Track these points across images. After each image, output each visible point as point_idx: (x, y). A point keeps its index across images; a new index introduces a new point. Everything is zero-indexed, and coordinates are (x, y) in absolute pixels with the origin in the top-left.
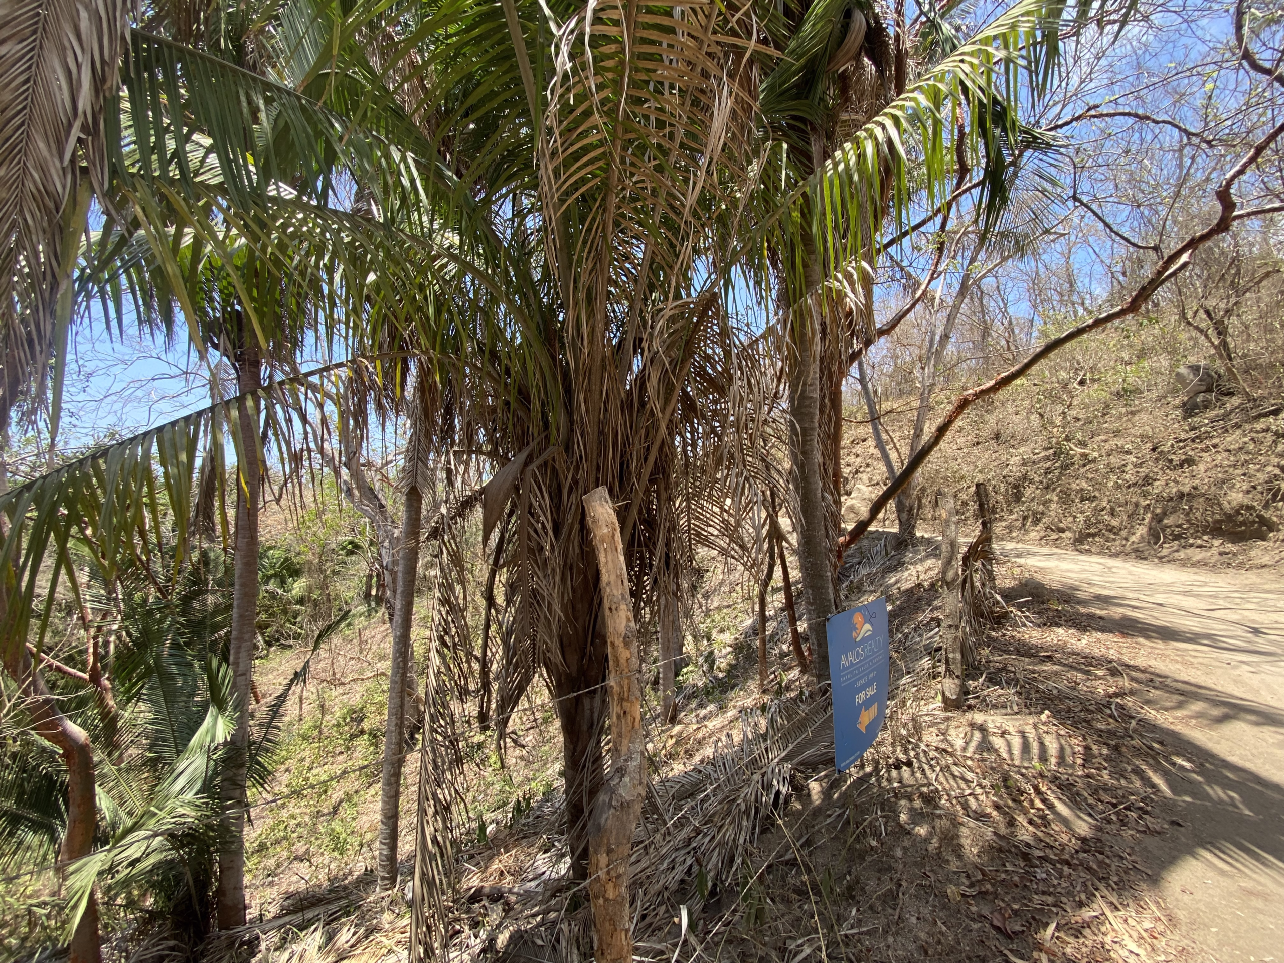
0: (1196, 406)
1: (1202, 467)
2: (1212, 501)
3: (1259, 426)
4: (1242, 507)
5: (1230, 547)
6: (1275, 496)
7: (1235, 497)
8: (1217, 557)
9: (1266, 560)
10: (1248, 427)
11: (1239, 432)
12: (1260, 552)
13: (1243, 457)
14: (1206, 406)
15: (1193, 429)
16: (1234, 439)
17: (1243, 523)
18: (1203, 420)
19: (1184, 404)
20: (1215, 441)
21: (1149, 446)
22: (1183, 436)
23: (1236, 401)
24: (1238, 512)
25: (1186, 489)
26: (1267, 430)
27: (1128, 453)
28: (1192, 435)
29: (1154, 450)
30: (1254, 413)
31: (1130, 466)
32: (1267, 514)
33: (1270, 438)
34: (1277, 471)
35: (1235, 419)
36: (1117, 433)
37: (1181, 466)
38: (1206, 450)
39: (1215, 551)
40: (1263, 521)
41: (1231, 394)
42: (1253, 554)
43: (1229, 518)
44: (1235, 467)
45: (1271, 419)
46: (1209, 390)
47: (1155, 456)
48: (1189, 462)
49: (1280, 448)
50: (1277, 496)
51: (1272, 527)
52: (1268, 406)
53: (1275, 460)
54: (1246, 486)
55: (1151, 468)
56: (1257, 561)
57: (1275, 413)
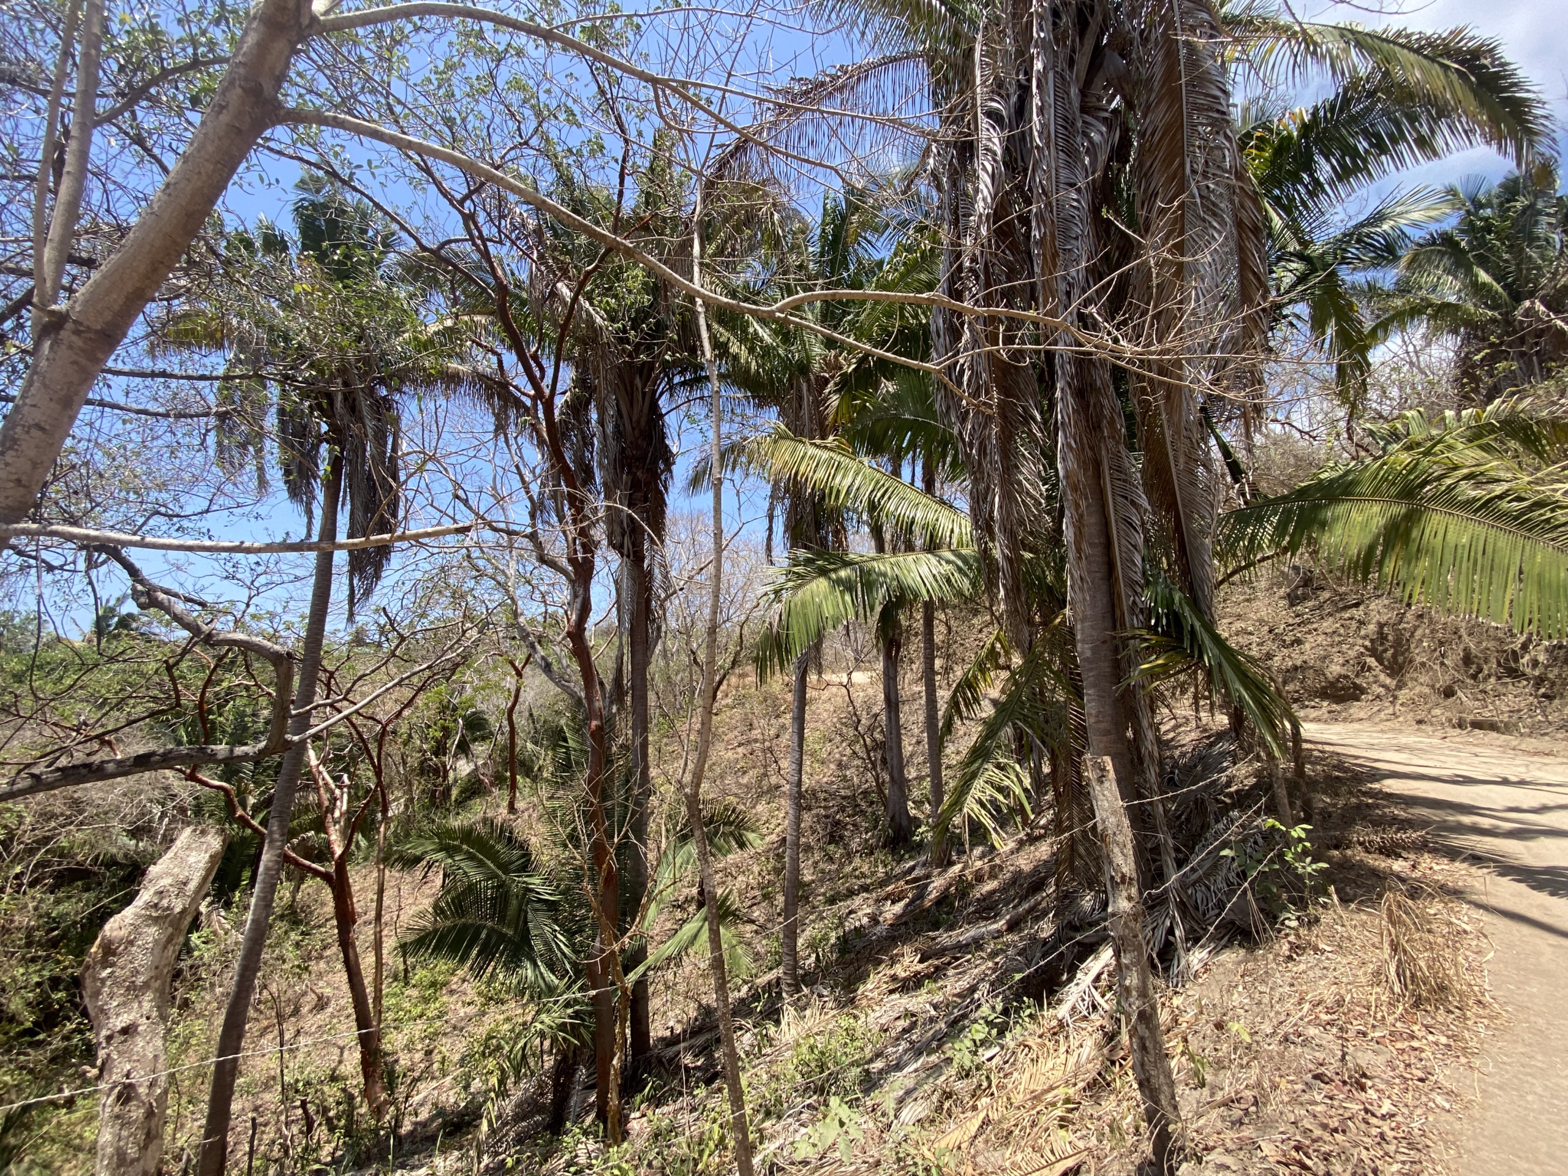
0: (1297, 597)
1: (1307, 646)
2: (1319, 672)
3: (1347, 615)
4: (1340, 676)
5: (1335, 707)
6: (1363, 668)
7: (1335, 669)
8: (1326, 716)
9: (1362, 715)
10: (1338, 615)
11: (1331, 619)
12: (1356, 709)
13: (1337, 639)
14: (1305, 598)
15: (1298, 616)
16: (1328, 625)
17: (1343, 688)
18: (1304, 608)
19: (1289, 595)
20: (1315, 626)
21: (1266, 628)
22: (1291, 621)
23: (1326, 595)
24: (1338, 680)
25: (1299, 663)
26: (1351, 619)
27: (1251, 634)
28: (1297, 620)
29: (1270, 632)
30: (1341, 605)
31: (1254, 646)
32: (1358, 681)
33: (1354, 625)
34: (1363, 650)
35: (1328, 608)
36: (1239, 617)
37: (1292, 645)
38: (1309, 632)
39: (1324, 710)
40: (1357, 687)
41: (1323, 589)
42: (1352, 711)
43: (1332, 684)
44: (1332, 646)
45: (1354, 611)
46: (1305, 585)
47: (1272, 636)
48: (1298, 642)
49: (1363, 632)
50: (1364, 668)
51: (1363, 691)
52: (1352, 599)
53: (1360, 642)
54: (1341, 661)
55: (1270, 646)
56: (1355, 716)
57: (1357, 605)
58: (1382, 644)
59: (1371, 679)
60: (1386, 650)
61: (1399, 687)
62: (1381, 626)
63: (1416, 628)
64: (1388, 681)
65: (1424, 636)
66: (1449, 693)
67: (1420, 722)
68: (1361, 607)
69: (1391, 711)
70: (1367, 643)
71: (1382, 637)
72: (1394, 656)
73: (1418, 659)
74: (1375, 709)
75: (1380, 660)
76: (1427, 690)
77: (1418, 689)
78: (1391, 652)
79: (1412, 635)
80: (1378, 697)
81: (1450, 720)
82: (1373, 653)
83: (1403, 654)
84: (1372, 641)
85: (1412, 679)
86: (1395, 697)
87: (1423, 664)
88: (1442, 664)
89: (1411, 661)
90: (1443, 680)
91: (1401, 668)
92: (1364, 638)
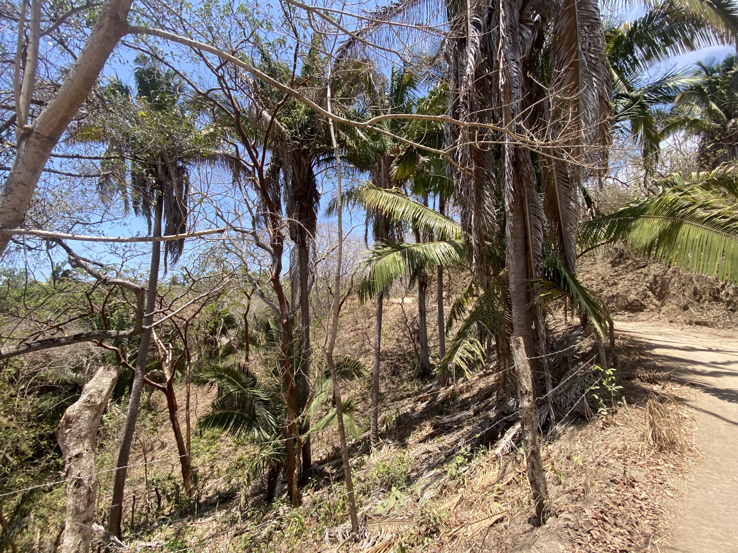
0: (616, 263)
1: (620, 286)
2: (625, 298)
3: (639, 271)
4: (634, 300)
5: (631, 314)
6: (645, 296)
7: (632, 297)
8: (627, 318)
9: (644, 318)
10: (635, 271)
11: (632, 273)
12: (641, 316)
13: (634, 283)
14: (620, 263)
15: (616, 271)
16: (630, 276)
17: (635, 306)
18: (619, 268)
19: (612, 262)
20: (624, 276)
21: (600, 277)
22: (612, 274)
23: (630, 262)
24: (633, 302)
25: (615, 294)
26: (641, 273)
27: (593, 280)
28: (616, 274)
29: (602, 279)
30: (637, 267)
31: (594, 286)
32: (643, 303)
33: (642, 276)
34: (646, 288)
35: (630, 268)
36: (588, 272)
37: (612, 285)
38: (621, 279)
39: (626, 316)
40: (642, 305)
41: (629, 259)
42: (639, 316)
43: (630, 304)
44: (631, 286)
45: (643, 269)
46: (620, 257)
47: (603, 281)
48: (615, 284)
49: (646, 279)
50: (646, 296)
51: (645, 307)
52: (642, 264)
53: (645, 284)
54: (635, 293)
55: (602, 286)
56: (641, 319)
57: (644, 267)
58: (655, 285)
59: (649, 302)
60: (657, 288)
61: (662, 305)
62: (655, 276)
63: (672, 278)
64: (657, 302)
65: (675, 281)
66: (685, 308)
67: (671, 322)
68: (646, 268)
69: (658, 316)
70: (648, 285)
71: (656, 282)
72: (661, 291)
73: (672, 292)
74: (650, 315)
75: (654, 293)
76: (675, 307)
77: (671, 307)
78: (659, 288)
79: (670, 281)
80: (652, 310)
81: (685, 321)
82: (651, 289)
83: (665, 290)
84: (651, 284)
85: (668, 302)
86: (660, 310)
87: (674, 295)
88: (683, 294)
89: (668, 293)
90: (683, 302)
91: (664, 297)
92: (647, 282)
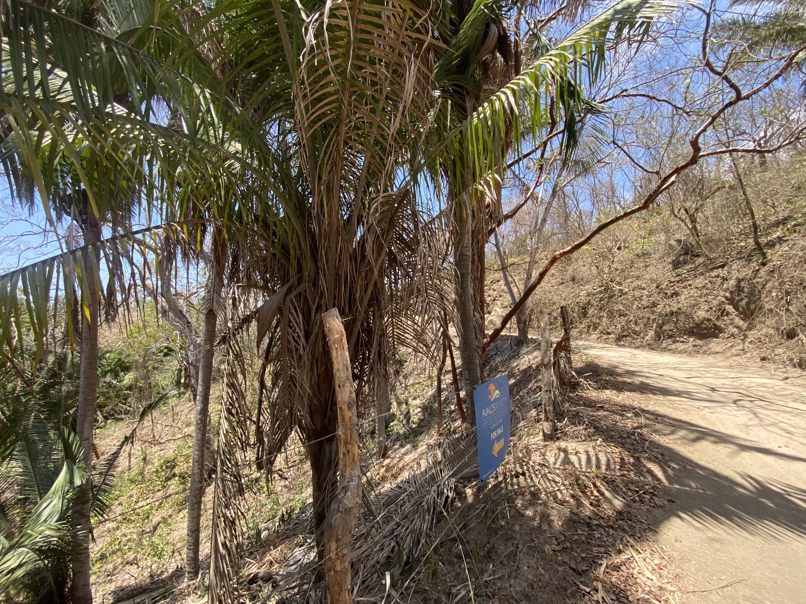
0: (679, 263)
1: (683, 297)
2: (689, 316)
3: (714, 274)
4: (705, 319)
5: (699, 342)
6: (722, 313)
7: (701, 314)
8: (691, 348)
9: (718, 349)
10: (708, 274)
11: (702, 277)
12: (715, 345)
13: (705, 292)
14: (685, 263)
15: (678, 275)
16: (700, 281)
17: (705, 329)
18: (683, 270)
19: (673, 261)
20: (690, 282)
21: (655, 285)
22: (673, 279)
23: (701, 260)
24: (702, 322)
25: (675, 310)
26: (718, 276)
27: (644, 289)
29: (657, 287)
30: (711, 267)
31: (645, 297)
32: (718, 323)
33: (719, 281)
34: (723, 299)
35: (701, 270)
36: (638, 278)
37: (672, 296)
38: (685, 287)
39: (690, 344)
40: (716, 327)
41: (698, 256)
42: (711, 346)
43: (698, 325)
44: (701, 297)
45: (720, 270)
46: (686, 254)
47: (658, 290)
48: (676, 294)
49: (725, 286)
50: (724, 313)
51: (721, 330)
52: (718, 263)
53: (722, 293)
54: (706, 308)
55: (656, 297)
56: (713, 350)
57: (722, 267)
58: (739, 295)
59: (728, 322)
60: (741, 300)
61: (750, 328)
62: (739, 281)
63: (767, 281)
64: (741, 323)
65: (773, 288)
66: (791, 335)
67: (763, 359)
68: (726, 268)
69: (741, 347)
70: (728, 294)
71: (739, 289)
72: (748, 304)
73: (767, 306)
74: (729, 345)
75: (736, 308)
76: (772, 331)
77: (764, 330)
78: (746, 300)
79: (764, 286)
80: (732, 335)
81: (791, 360)
82: (731, 301)
83: (755, 302)
84: (731, 293)
85: (760, 322)
86: (746, 336)
87: (771, 310)
88: (787, 310)
89: (760, 308)
90: (787, 324)
91: (752, 314)
92: (725, 291)
